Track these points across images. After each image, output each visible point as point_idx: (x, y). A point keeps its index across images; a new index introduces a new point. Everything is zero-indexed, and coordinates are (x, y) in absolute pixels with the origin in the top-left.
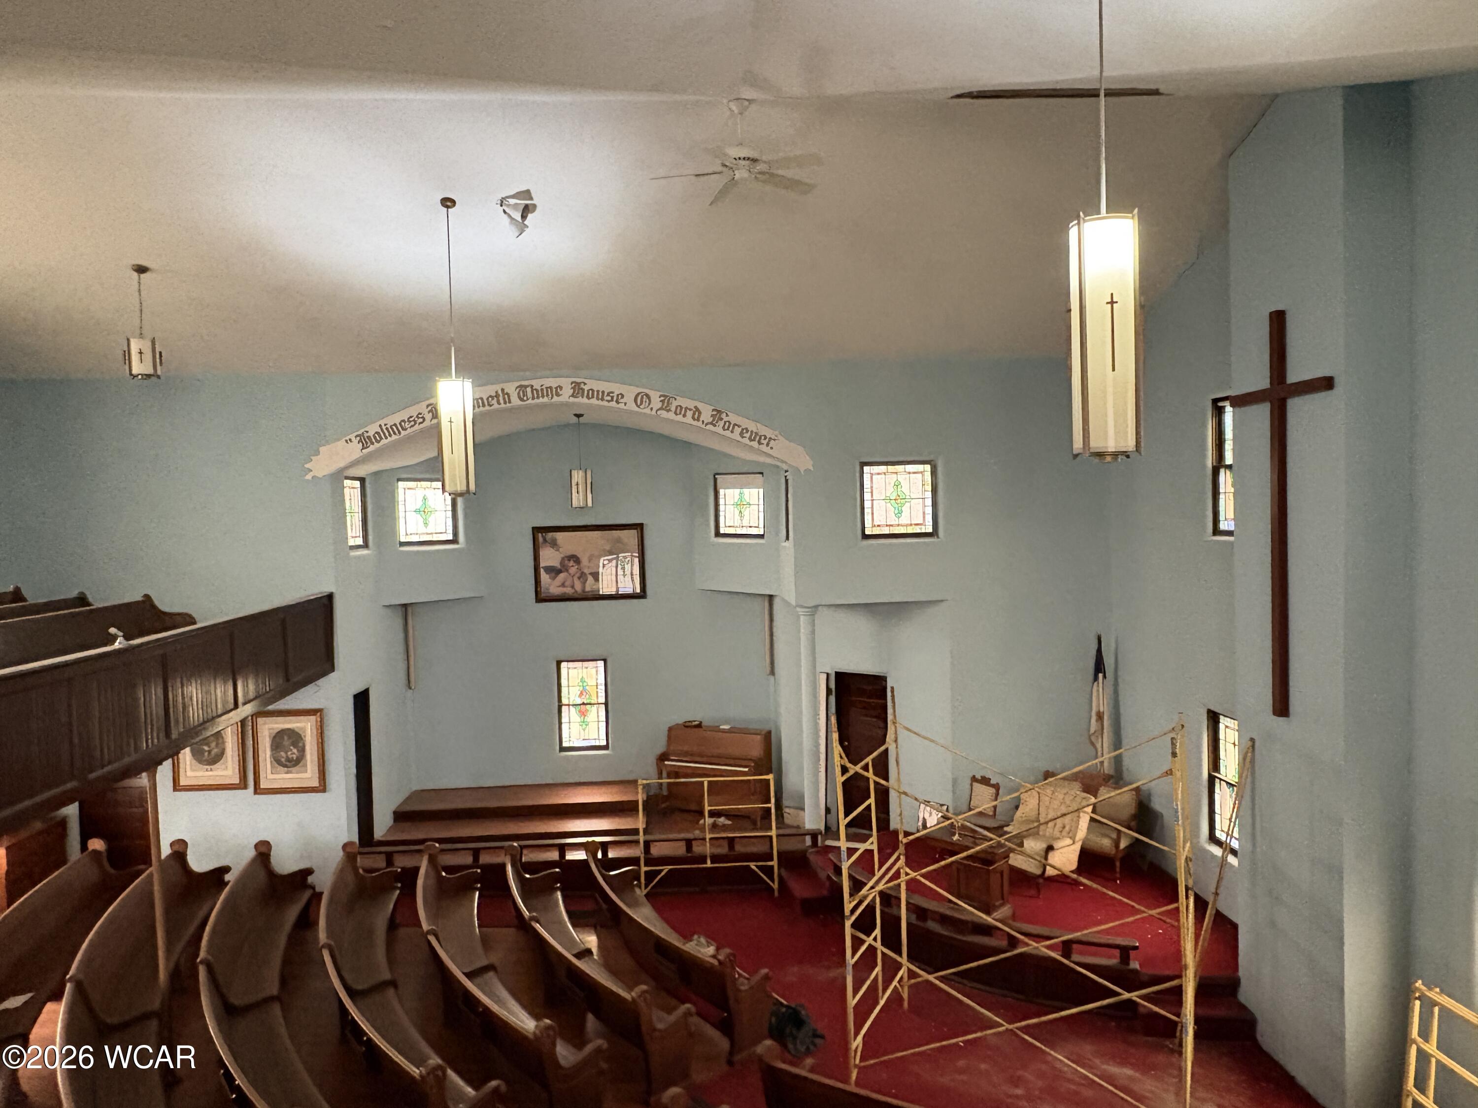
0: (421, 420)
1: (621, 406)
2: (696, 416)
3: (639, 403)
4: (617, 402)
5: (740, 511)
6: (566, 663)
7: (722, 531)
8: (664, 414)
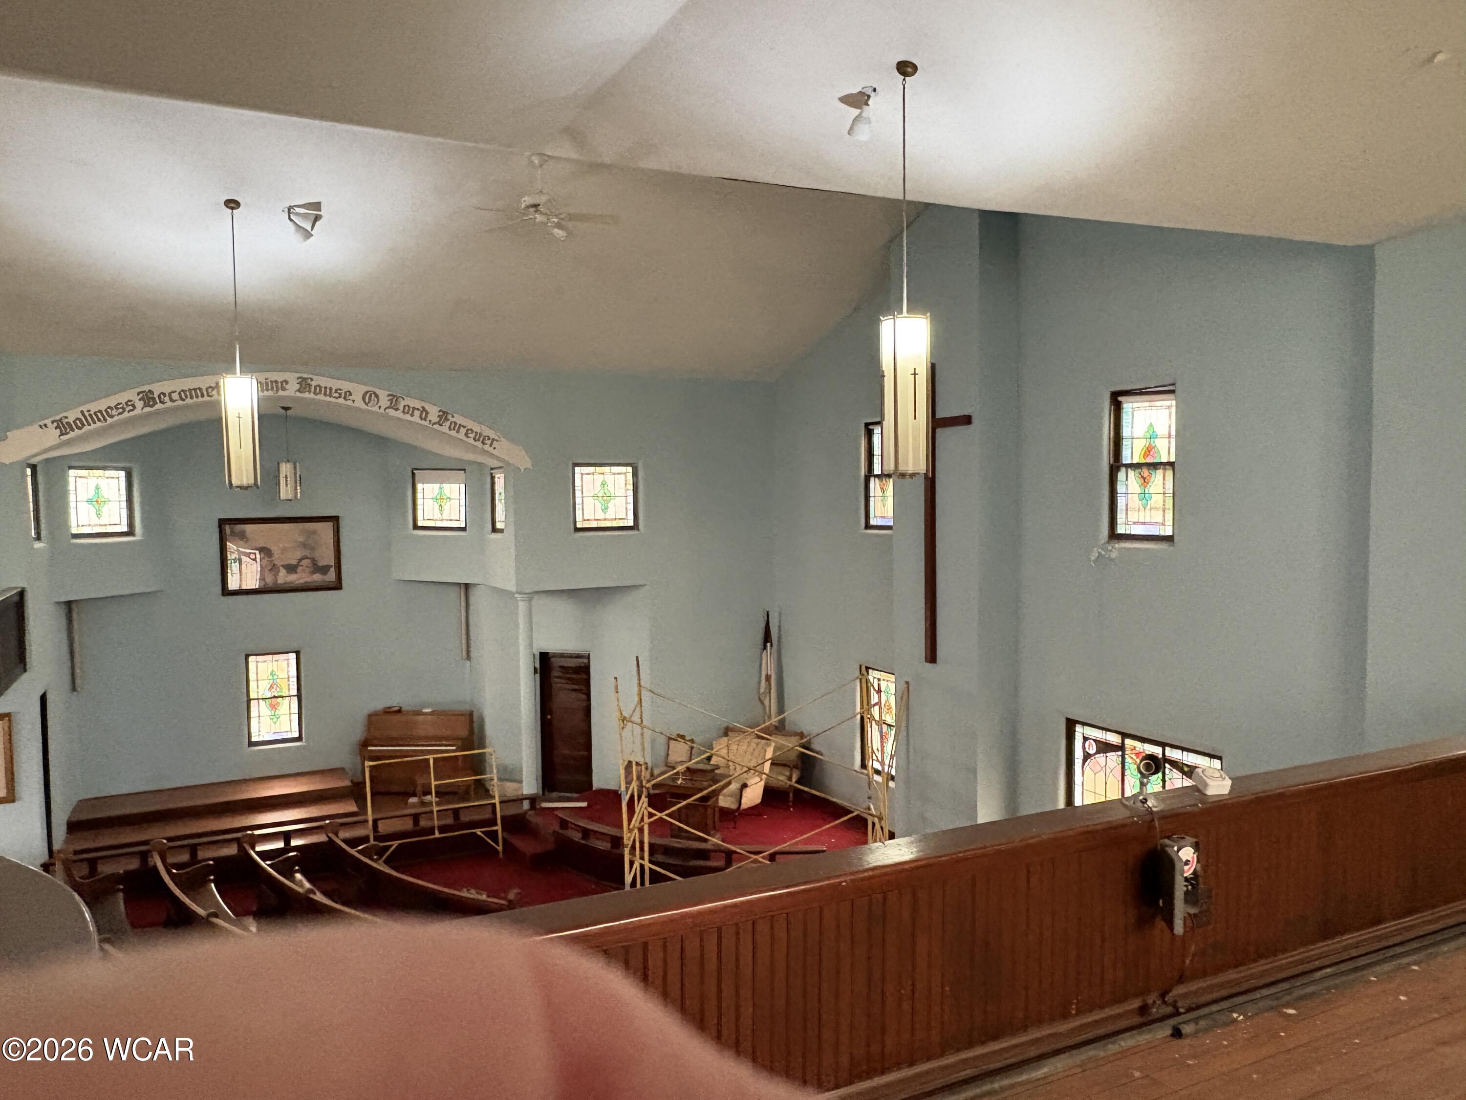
0: (131, 408)
1: (349, 403)
2: (423, 416)
3: (367, 400)
4: (345, 398)
5: (440, 505)
6: (255, 657)
7: (420, 524)
8: (391, 412)
